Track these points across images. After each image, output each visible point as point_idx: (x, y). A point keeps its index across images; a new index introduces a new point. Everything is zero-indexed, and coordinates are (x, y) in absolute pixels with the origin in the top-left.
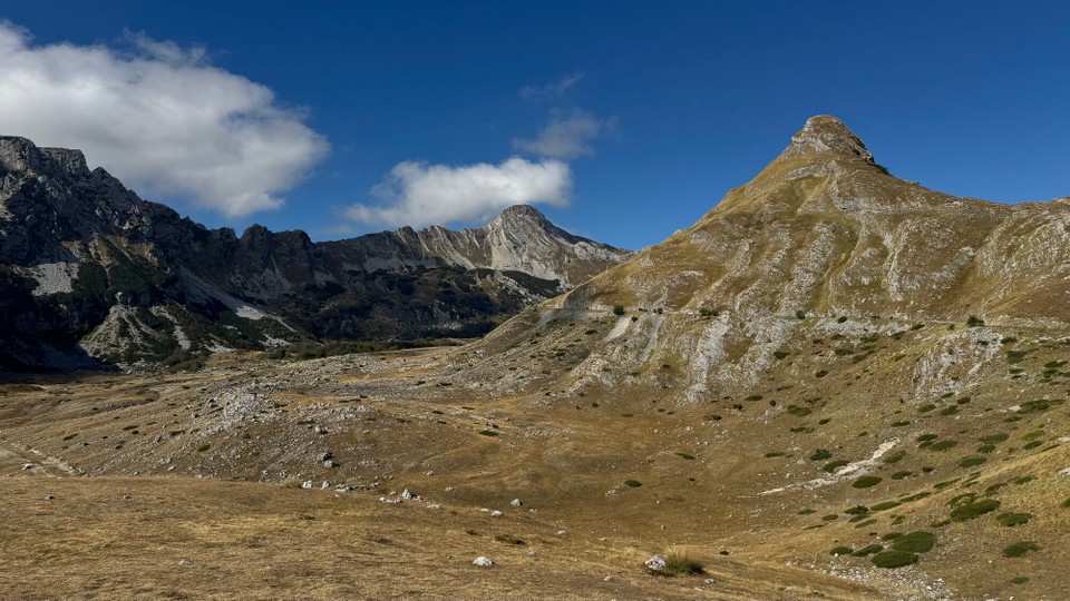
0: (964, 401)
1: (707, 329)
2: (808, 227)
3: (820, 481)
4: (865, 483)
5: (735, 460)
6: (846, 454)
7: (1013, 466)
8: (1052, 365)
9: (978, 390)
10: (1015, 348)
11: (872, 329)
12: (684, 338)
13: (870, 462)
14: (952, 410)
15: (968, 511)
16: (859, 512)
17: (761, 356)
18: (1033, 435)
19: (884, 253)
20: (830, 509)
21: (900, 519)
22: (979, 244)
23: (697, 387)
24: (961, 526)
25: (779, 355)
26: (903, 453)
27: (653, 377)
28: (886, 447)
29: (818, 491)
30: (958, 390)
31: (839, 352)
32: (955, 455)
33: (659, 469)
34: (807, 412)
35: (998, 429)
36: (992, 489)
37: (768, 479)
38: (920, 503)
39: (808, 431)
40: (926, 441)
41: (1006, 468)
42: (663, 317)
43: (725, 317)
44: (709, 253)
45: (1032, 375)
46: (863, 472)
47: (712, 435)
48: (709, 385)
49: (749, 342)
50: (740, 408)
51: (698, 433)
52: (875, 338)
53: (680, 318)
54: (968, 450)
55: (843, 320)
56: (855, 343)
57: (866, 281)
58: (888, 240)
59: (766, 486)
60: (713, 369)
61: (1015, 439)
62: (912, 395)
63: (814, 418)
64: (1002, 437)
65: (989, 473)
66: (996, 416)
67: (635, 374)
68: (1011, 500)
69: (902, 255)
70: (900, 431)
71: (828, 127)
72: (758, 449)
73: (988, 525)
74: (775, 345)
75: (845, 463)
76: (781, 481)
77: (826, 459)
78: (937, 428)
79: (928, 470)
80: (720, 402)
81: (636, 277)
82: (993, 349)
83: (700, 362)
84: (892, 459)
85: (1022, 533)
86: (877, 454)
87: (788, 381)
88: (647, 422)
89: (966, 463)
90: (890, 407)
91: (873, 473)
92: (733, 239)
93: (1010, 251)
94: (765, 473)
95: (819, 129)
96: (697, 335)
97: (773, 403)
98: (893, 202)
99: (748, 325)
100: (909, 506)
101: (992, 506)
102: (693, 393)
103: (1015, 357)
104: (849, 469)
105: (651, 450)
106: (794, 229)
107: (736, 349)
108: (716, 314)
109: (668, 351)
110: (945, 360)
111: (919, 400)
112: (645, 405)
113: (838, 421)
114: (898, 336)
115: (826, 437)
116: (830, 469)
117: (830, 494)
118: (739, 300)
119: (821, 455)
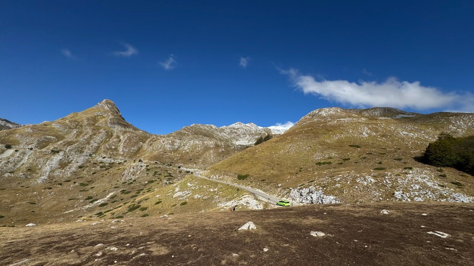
0: (135, 181)
1: (53, 157)
2: (98, 130)
3: (87, 206)
4: (103, 205)
5: (55, 203)
6: (98, 197)
7: (144, 196)
8: (156, 172)
9: (138, 178)
10: (148, 168)
11: (113, 161)
12: (41, 159)
13: (106, 199)
14: (131, 183)
15: (132, 209)
16: (100, 214)
17: (74, 167)
18: (149, 189)
19: (120, 141)
20: (90, 215)
21: (113, 214)
22: (144, 142)
23: (43, 177)
24: (130, 213)
25: (80, 167)
26: (116, 195)
27: (21, 174)
28: (111, 194)
29: (86, 210)
30: (133, 178)
31: (101, 167)
32: (130, 195)
33: (16, 209)
34: (87, 185)
35: (141, 188)
36: (139, 203)
37: (67, 208)
38: (120, 208)
39: (86, 191)
40: (123, 192)
41: (142, 197)
42: (32, 151)
43: (61, 153)
44: (60, 131)
45: (151, 174)
46: (103, 202)
47: (46, 194)
48: (49, 177)
49: (70, 163)
50: (61, 184)
51: (40, 194)
52: (113, 163)
53: (42, 152)
54: (133, 194)
55: (104, 158)
56: (107, 164)
57: (113, 147)
58: (122, 137)
59: (66, 210)
60: (52, 171)
61: (145, 190)
62: (121, 179)
63: (90, 187)
64: (143, 189)
65: (138, 199)
66: (142, 184)
67: (10, 173)
68: (143, 205)
69: (125, 142)
70: (116, 189)
71: (110, 104)
72: (66, 198)
73: (138, 211)
74: (79, 164)
75: (97, 200)
76: (73, 207)
77: (91, 199)
78: (126, 188)
79: (122, 200)
80: (52, 182)
81: (22, 135)
82: (143, 168)
83: (47, 168)
84: (112, 197)
85: (146, 212)
86: (108, 196)
87: (82, 175)
88: (13, 191)
89: (133, 197)
90: (114, 183)
91: (106, 202)
92: (70, 128)
93: (151, 145)
94: (67, 206)
95: (107, 103)
96: (48, 159)
97: (75, 183)
98: (125, 128)
99: (70, 157)
100: (117, 210)
101: (139, 207)
102: (40, 180)
103: (148, 170)
104: (98, 201)
105: (13, 202)
106: (93, 130)
107: (63, 165)
108: (58, 152)
109: (32, 164)
110: (132, 170)
111: (123, 181)
112: (14, 185)
113: (97, 188)
114: (120, 163)
115: (91, 193)
116: (92, 202)
117: (90, 210)
118: (69, 148)
119: (89, 198)
